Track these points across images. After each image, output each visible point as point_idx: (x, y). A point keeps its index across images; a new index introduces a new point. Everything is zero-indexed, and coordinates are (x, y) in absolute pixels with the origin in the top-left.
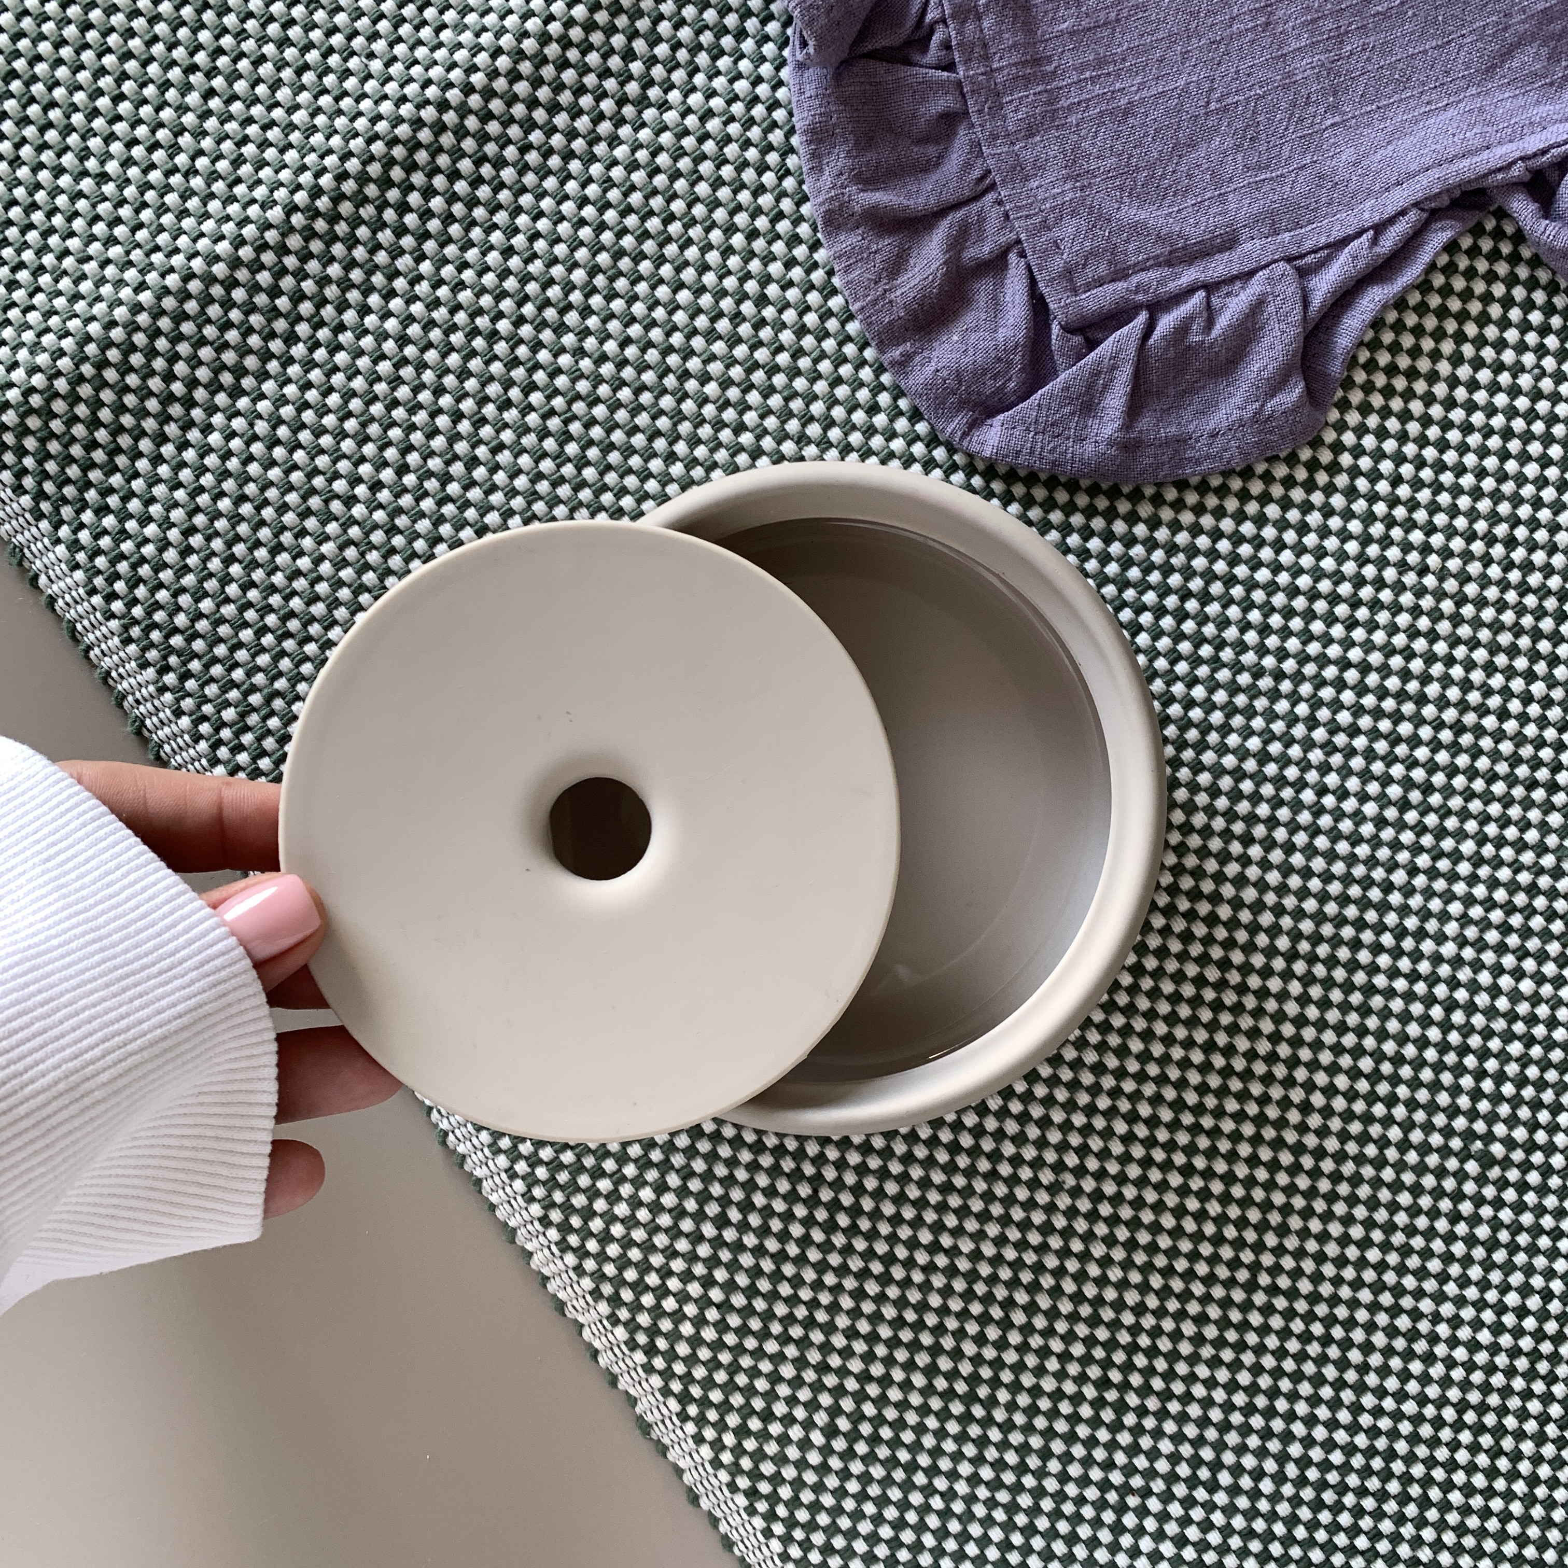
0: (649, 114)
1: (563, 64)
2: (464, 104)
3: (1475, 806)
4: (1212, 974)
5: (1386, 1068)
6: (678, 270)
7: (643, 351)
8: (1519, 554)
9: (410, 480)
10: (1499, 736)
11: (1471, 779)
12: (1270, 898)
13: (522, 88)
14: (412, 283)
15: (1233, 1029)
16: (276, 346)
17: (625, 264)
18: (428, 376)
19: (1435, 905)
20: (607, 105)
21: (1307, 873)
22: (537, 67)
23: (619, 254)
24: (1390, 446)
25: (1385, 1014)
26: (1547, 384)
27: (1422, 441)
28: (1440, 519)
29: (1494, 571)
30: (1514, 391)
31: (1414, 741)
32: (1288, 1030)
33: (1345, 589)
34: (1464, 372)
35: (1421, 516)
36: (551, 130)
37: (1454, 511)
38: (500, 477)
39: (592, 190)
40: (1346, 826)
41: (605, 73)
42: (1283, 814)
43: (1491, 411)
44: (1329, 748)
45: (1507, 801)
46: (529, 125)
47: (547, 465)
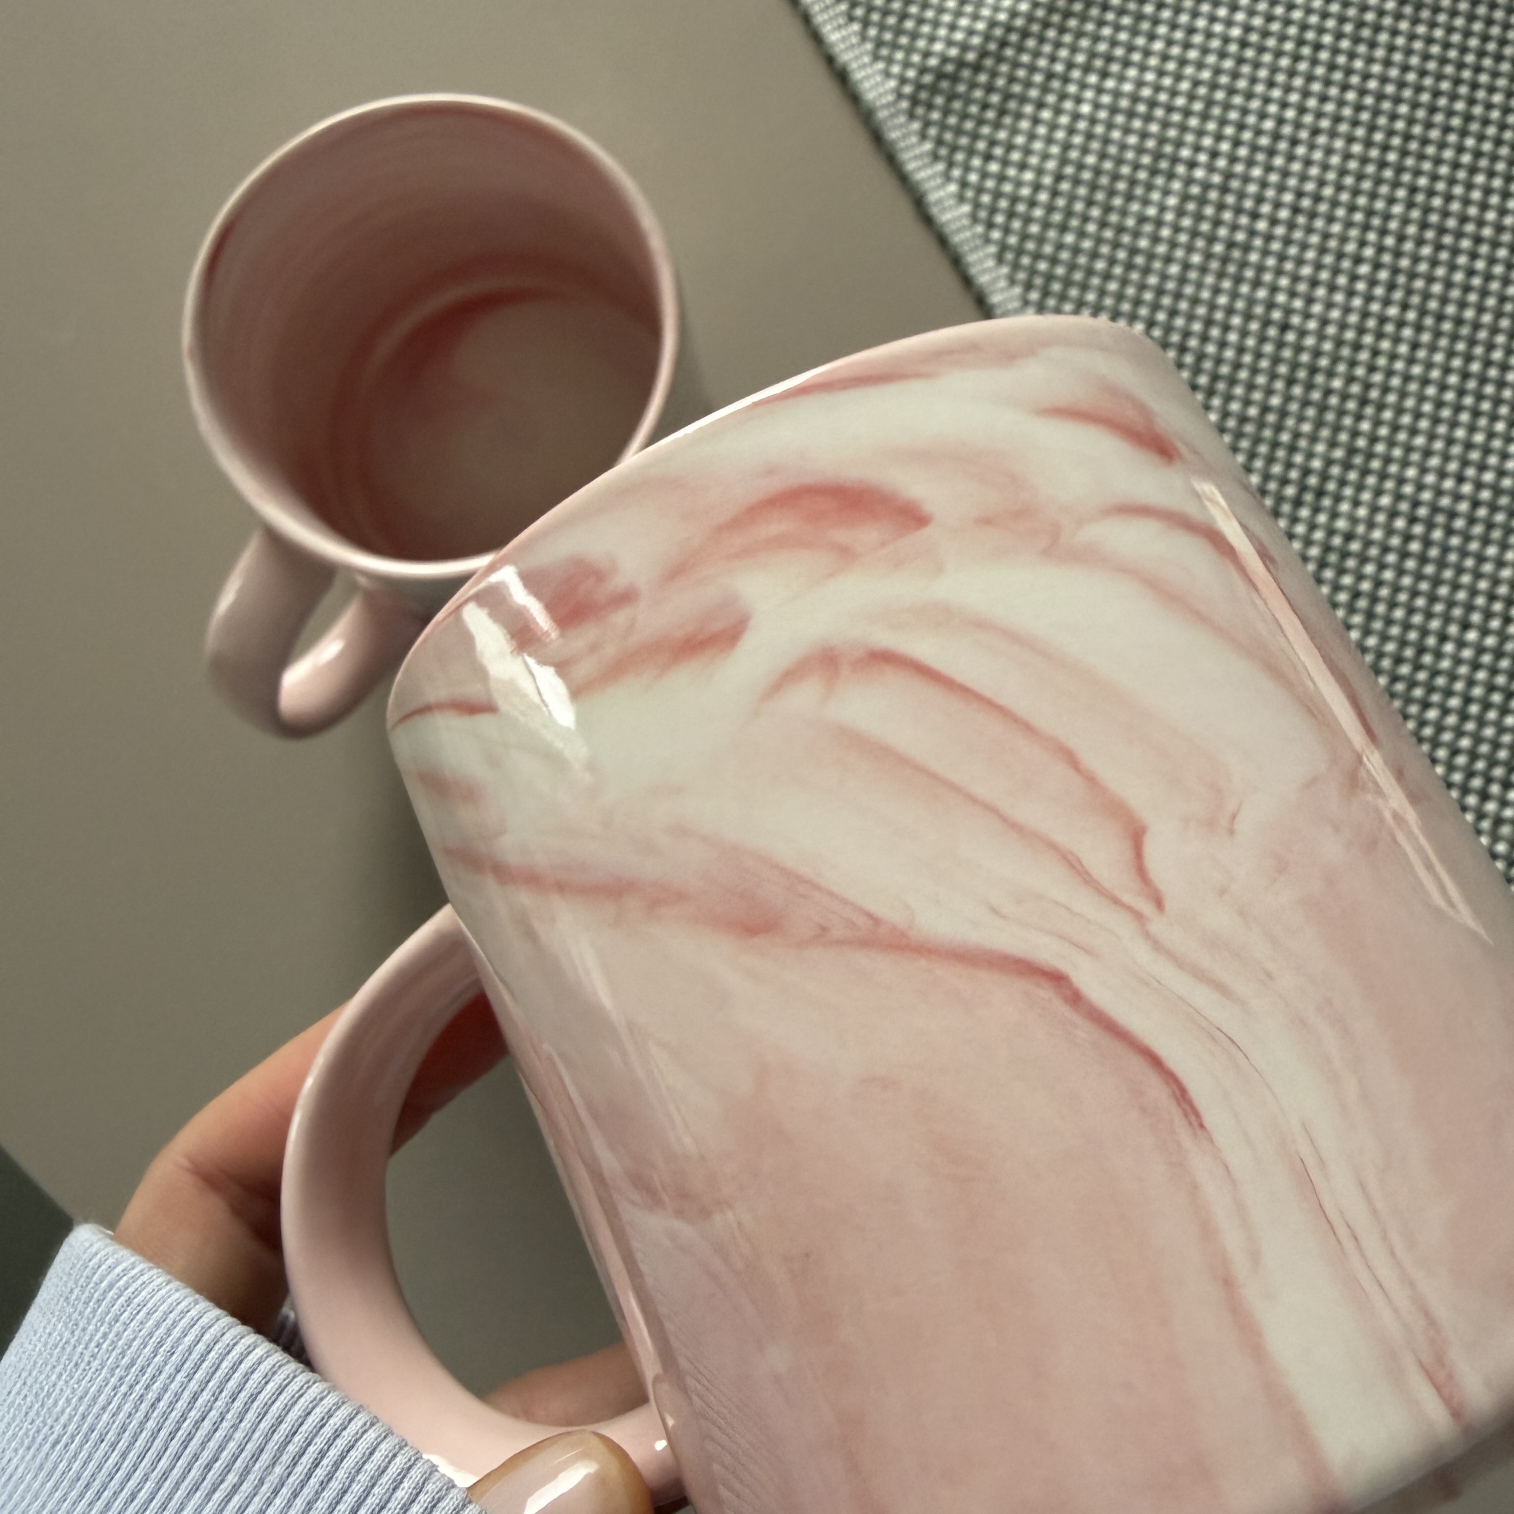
16: (1140, 41)
18: (1263, 73)
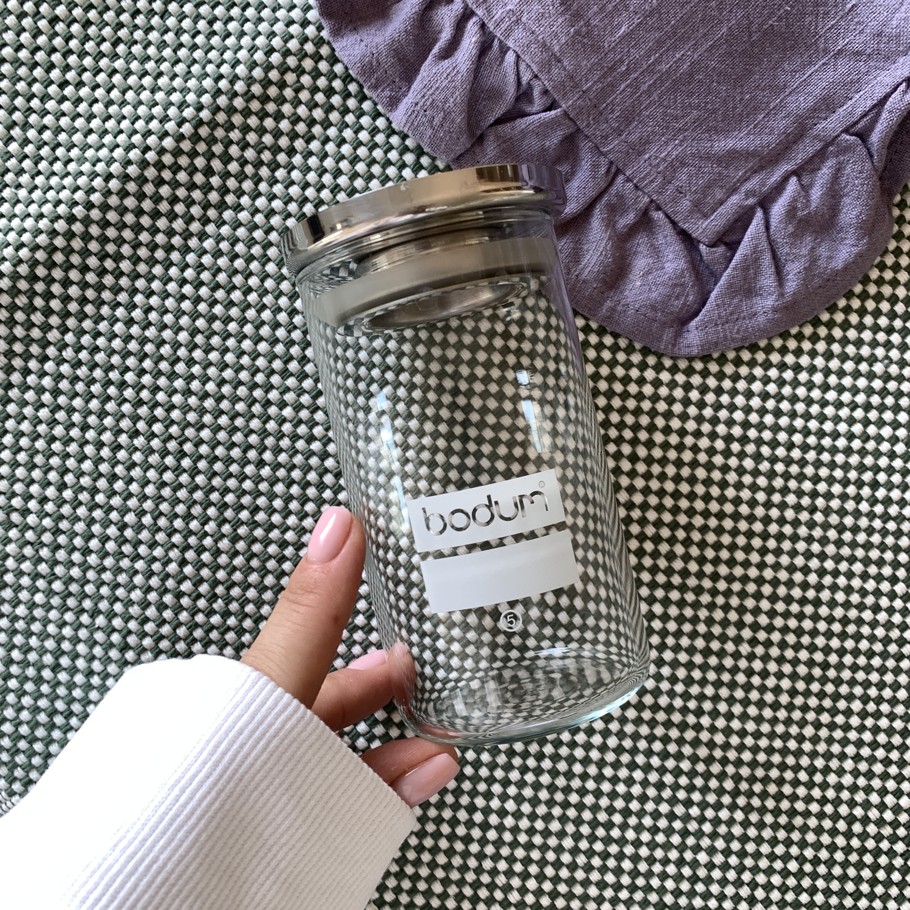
0: (228, 215)
1: (159, 182)
2: (87, 217)
3: (860, 676)
4: (679, 810)
5: (808, 868)
6: (257, 328)
7: (235, 388)
8: (881, 493)
9: (68, 494)
10: (874, 624)
11: (855, 657)
12: (718, 753)
13: (130, 202)
14: (60, 351)
15: (697, 849)
17: (217, 325)
19: (836, 749)
20: (196, 211)
21: (742, 733)
22: (140, 187)
23: (212, 318)
24: (784, 421)
25: (804, 829)
26: (894, 370)
27: (807, 416)
28: (824, 472)
29: (864, 507)
30: (871, 376)
31: (814, 633)
32: (735, 846)
33: (758, 527)
34: (834, 364)
35: (809, 471)
36: (154, 231)
37: (832, 465)
38: (134, 487)
39: (189, 273)
40: (769, 697)
41: (192, 186)
42: (724, 692)
43: (855, 391)
44: (753, 642)
45: (882, 670)
46: (138, 228)
47: (168, 476)
